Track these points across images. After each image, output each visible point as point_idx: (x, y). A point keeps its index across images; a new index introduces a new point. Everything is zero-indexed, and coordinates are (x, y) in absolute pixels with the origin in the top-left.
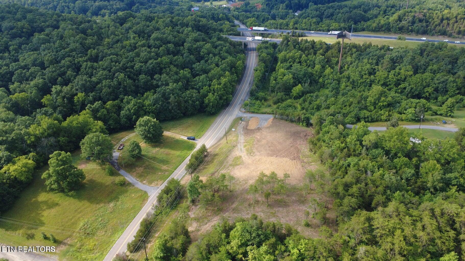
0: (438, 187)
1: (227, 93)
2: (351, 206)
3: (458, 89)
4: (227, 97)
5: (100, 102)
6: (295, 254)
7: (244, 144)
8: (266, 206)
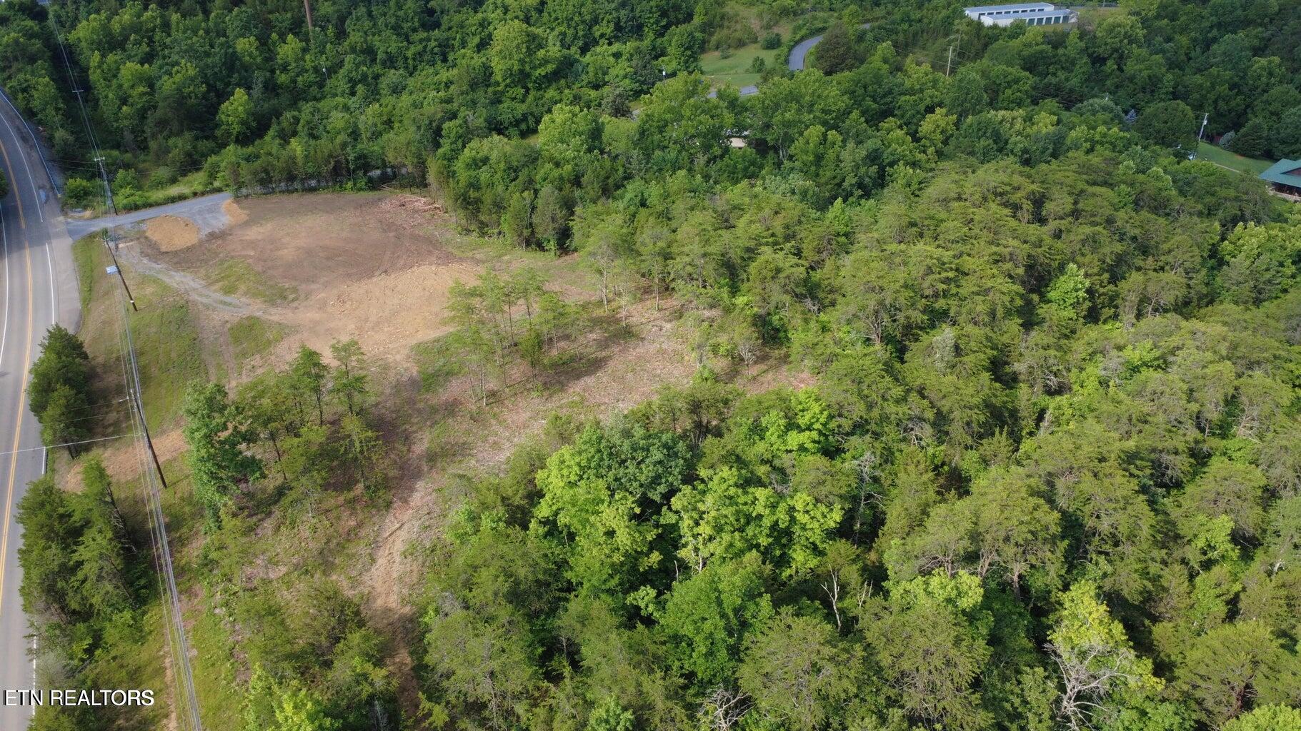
7: (216, 287)
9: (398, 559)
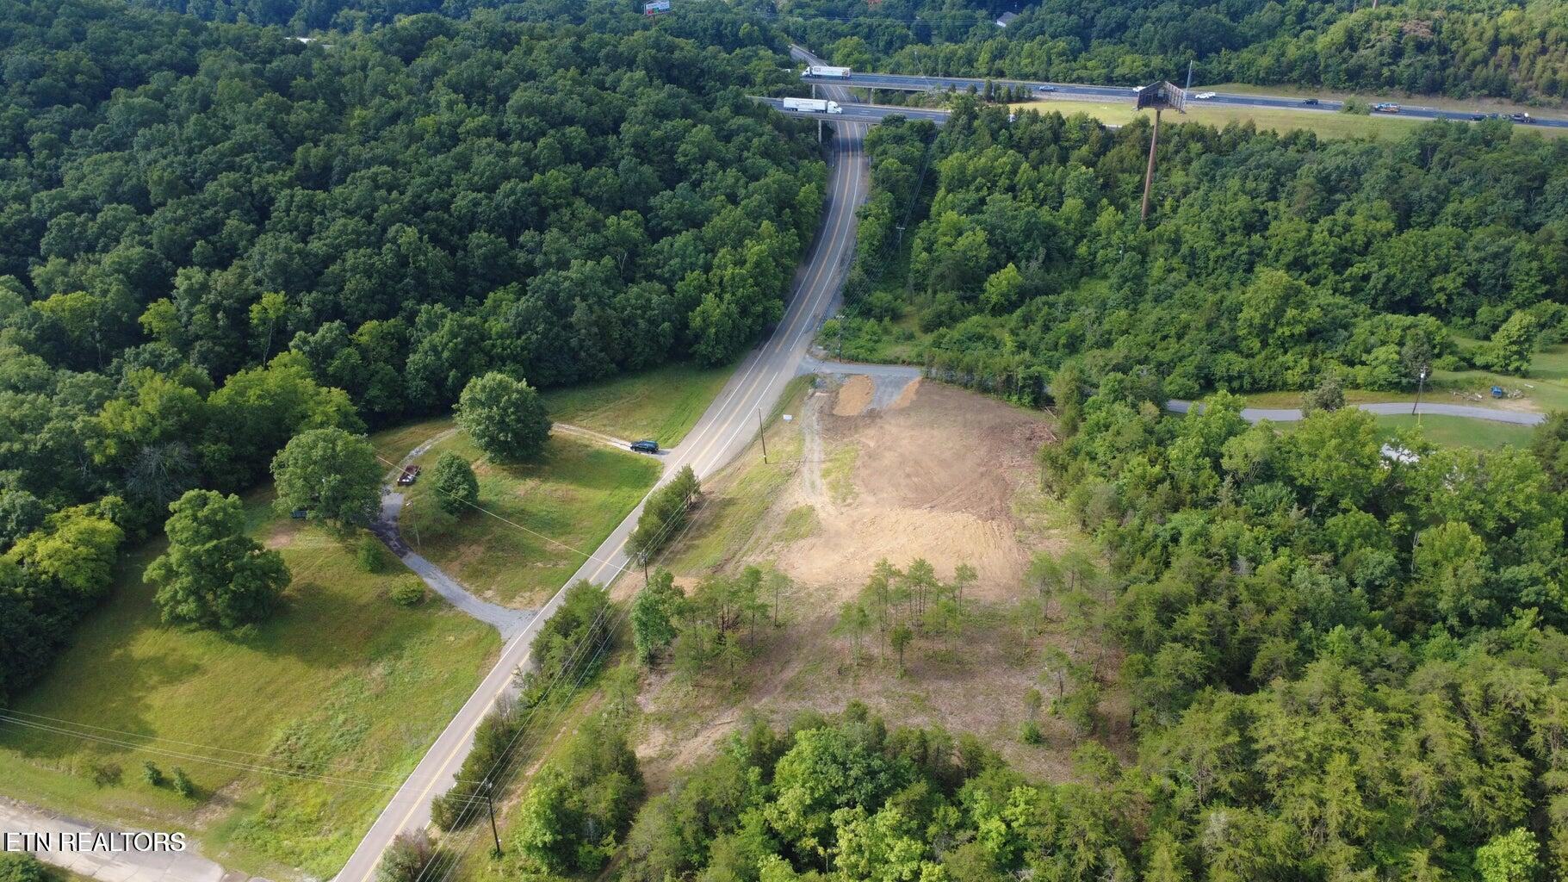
0: (1472, 612)
1: (765, 295)
2: (1181, 677)
3: (1544, 281)
4: (766, 309)
5: (337, 323)
6: (994, 835)
7: (824, 466)
8: (897, 675)
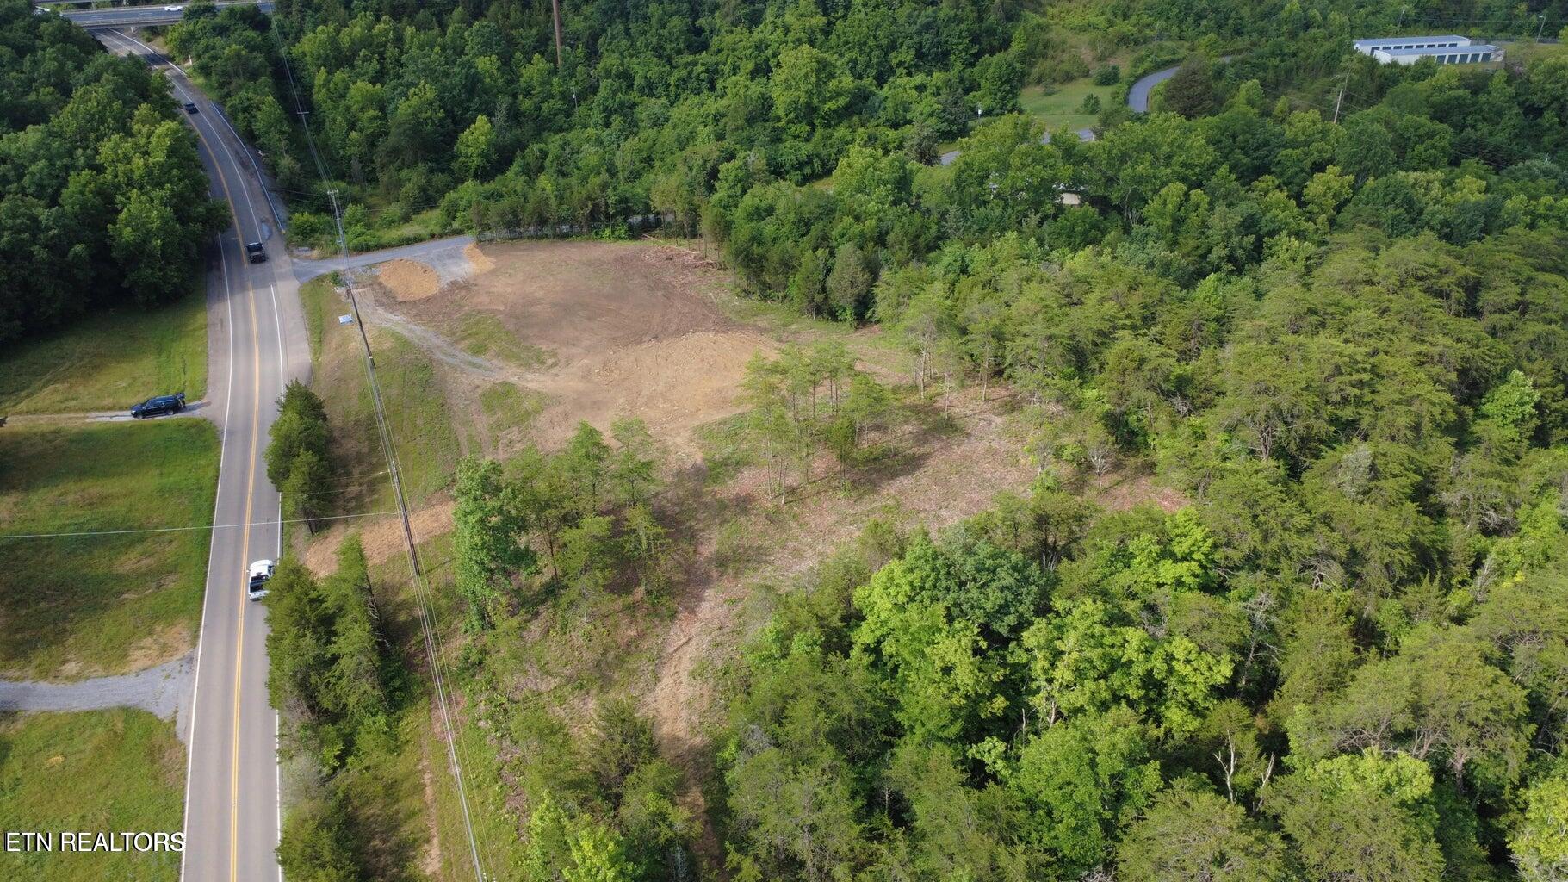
7: (462, 346)
9: (685, 679)
